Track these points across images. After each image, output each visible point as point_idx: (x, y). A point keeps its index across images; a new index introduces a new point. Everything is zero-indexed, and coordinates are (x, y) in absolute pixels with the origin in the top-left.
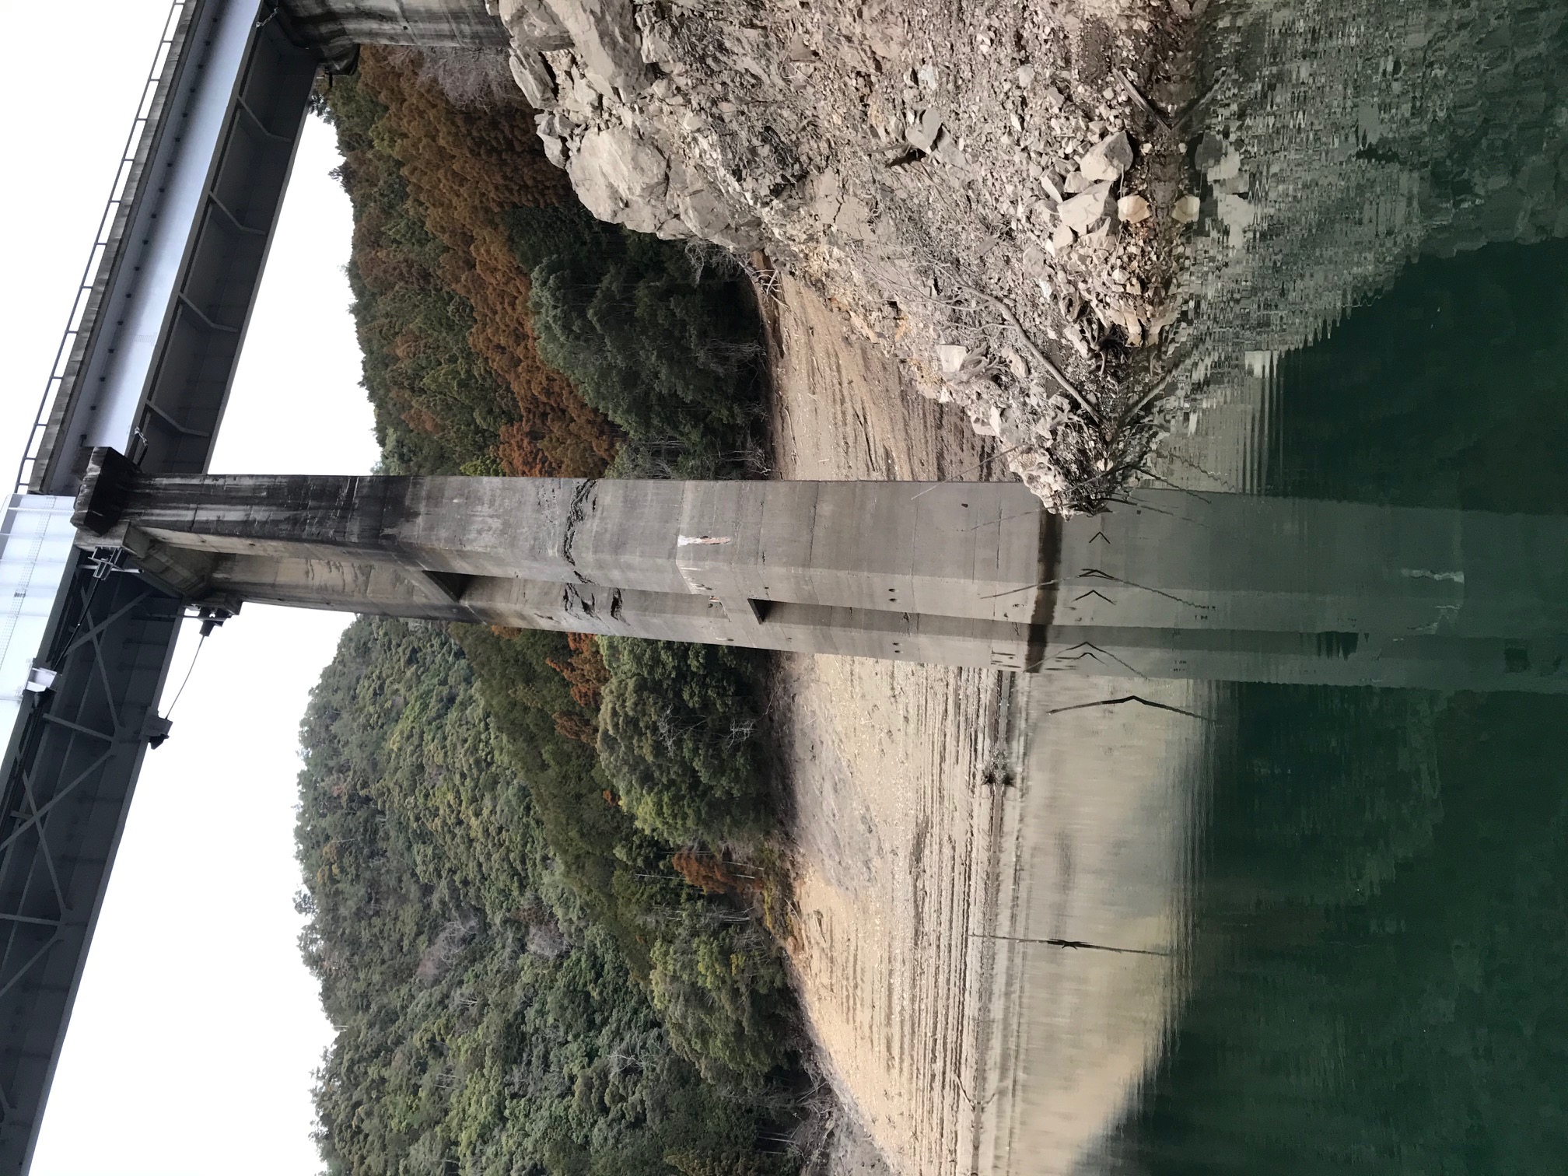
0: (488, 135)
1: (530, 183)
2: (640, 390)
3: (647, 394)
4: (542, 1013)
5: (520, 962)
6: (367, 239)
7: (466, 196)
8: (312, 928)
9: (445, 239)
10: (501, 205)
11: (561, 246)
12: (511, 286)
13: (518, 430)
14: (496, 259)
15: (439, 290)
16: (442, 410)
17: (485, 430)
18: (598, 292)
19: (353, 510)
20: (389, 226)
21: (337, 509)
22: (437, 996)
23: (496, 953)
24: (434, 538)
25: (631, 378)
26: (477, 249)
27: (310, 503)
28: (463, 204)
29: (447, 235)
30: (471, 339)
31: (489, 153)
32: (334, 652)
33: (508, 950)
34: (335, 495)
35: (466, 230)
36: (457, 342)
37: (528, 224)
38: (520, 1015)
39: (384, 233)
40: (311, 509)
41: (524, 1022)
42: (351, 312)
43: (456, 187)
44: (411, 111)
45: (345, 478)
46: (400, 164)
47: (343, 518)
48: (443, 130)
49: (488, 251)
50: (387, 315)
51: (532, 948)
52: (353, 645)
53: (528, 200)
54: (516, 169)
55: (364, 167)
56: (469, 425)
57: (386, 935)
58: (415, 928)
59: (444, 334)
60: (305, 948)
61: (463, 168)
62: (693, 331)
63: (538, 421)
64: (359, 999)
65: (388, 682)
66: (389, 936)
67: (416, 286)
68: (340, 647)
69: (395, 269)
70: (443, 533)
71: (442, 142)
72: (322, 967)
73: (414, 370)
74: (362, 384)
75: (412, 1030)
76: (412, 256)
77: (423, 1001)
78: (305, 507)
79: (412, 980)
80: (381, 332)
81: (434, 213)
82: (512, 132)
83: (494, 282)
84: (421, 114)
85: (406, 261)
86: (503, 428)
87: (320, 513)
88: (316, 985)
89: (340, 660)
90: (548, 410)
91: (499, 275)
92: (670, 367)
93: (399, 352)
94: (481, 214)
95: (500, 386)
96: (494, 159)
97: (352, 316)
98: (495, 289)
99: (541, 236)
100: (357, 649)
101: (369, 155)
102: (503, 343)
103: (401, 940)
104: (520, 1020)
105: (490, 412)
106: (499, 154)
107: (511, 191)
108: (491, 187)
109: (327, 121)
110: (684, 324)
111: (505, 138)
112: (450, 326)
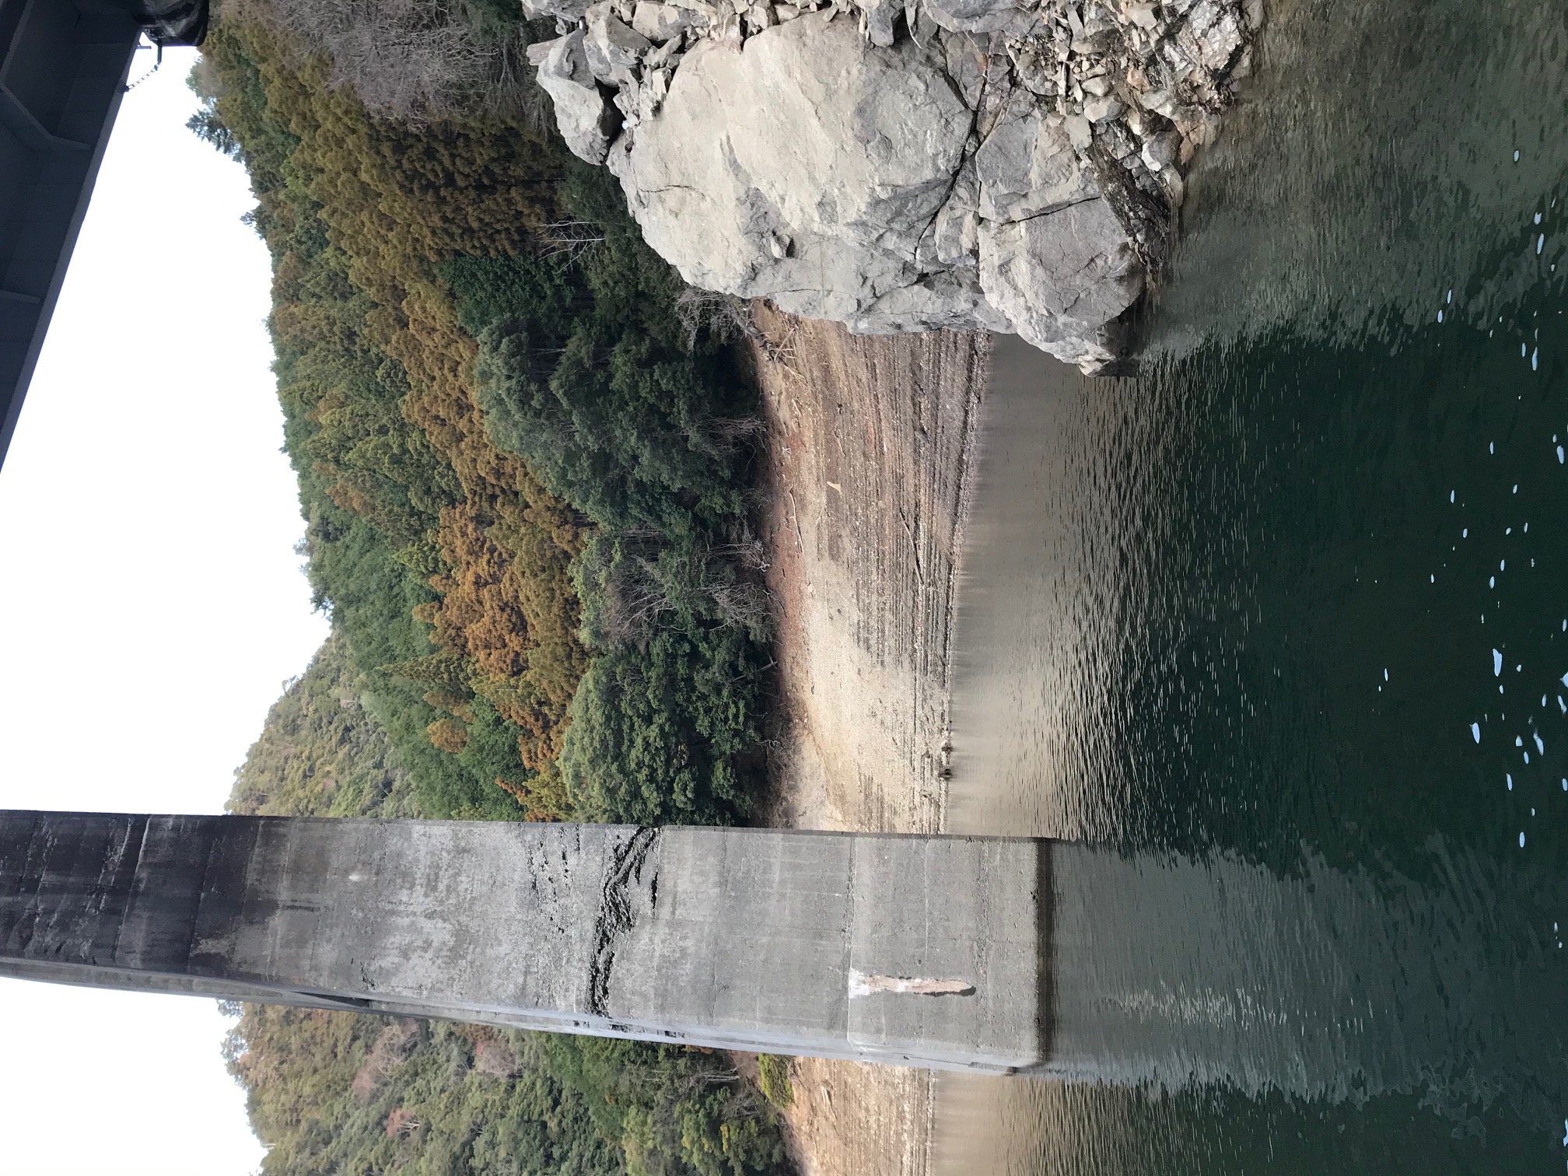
0: (423, 167)
1: (475, 225)
2: (614, 474)
3: (623, 480)
4: (492, 1145)
5: (467, 1079)
6: (286, 291)
7: (395, 242)
8: (238, 1031)
9: (371, 293)
10: (439, 253)
11: (514, 301)
12: (453, 348)
13: (462, 514)
14: (434, 318)
15: (366, 352)
16: (372, 487)
17: (422, 512)
18: (563, 358)
19: (136, 894)
20: (307, 278)
21: (100, 891)
22: (374, 1116)
23: (440, 1067)
24: (306, 964)
25: (603, 461)
26: (410, 305)
27: (46, 878)
28: (391, 252)
29: (374, 289)
30: (404, 407)
31: (424, 189)
32: (261, 729)
33: (453, 1065)
34: (98, 860)
35: (396, 282)
36: (388, 411)
37: (473, 275)
38: (468, 1145)
39: (303, 286)
40: (44, 890)
41: (472, 1155)
42: (273, 370)
43: (383, 232)
44: (326, 139)
45: (122, 818)
46: (318, 206)
47: (113, 912)
48: (365, 162)
49: (424, 309)
50: (309, 377)
51: (480, 1065)
52: (281, 722)
53: (474, 247)
54: (458, 209)
55: (279, 210)
56: (403, 505)
57: (318, 1040)
58: (351, 1033)
59: (374, 402)
60: (229, 1055)
61: (391, 208)
62: (681, 405)
63: (486, 505)
64: (288, 1114)
65: (318, 763)
66: (322, 1041)
67: (339, 347)
68: (267, 724)
69: (314, 327)
70: (327, 953)
71: (364, 177)
72: (247, 1076)
73: (340, 441)
74: (284, 450)
75: (345, 1155)
76: (333, 312)
77: (359, 1122)
78: (32, 887)
79: (347, 1094)
80: (301, 396)
81: (358, 263)
82: (454, 164)
83: (432, 345)
84: (340, 142)
85: (328, 318)
86: (443, 511)
87: (65, 902)
88: (242, 1095)
89: (268, 738)
90: (498, 491)
91: (437, 336)
92: (653, 449)
93: (323, 419)
94: (415, 264)
95: (438, 463)
96: (429, 198)
97: (274, 374)
98: (432, 353)
99: (490, 289)
100: (285, 727)
101: (281, 197)
102: (442, 414)
103: (335, 1046)
104: (467, 1153)
105: (428, 491)
106: (437, 190)
107: (452, 236)
108: (426, 232)
109: (237, 159)
110: (670, 396)
111: (445, 170)
112: (380, 393)
